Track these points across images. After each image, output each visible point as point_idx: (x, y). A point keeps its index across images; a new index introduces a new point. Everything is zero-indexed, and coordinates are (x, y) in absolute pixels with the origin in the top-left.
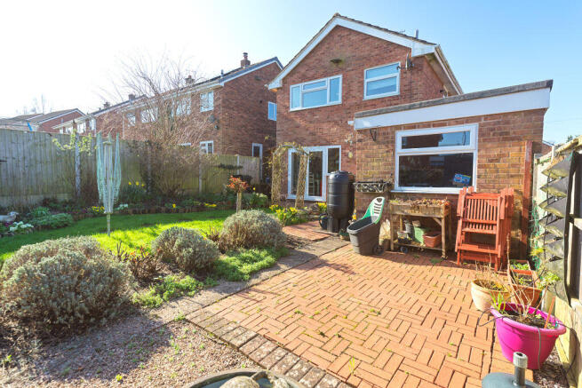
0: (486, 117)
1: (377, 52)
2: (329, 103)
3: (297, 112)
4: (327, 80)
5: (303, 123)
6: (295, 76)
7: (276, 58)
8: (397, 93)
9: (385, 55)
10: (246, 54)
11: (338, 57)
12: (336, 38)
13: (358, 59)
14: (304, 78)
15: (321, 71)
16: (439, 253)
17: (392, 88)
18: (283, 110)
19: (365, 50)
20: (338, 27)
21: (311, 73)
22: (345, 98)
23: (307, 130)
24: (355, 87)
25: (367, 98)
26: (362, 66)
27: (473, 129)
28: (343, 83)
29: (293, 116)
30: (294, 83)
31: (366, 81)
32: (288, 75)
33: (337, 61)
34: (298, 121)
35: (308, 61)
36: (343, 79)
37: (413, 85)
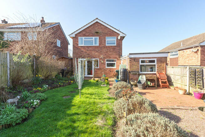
0: (158, 57)
1: (109, 32)
2: (94, 45)
3: (82, 47)
4: (94, 38)
5: (84, 50)
6: (81, 34)
7: (59, 23)
8: (115, 45)
9: (112, 34)
10: (43, 18)
11: (97, 31)
12: (96, 25)
13: (104, 33)
14: (84, 35)
15: (91, 34)
16: (155, 86)
17: (114, 43)
18: (76, 45)
19: (106, 31)
20: (97, 22)
21: (87, 34)
22: (100, 44)
23: (86, 53)
24: (103, 41)
25: (107, 45)
26: (105, 36)
27: (155, 59)
28: (99, 39)
29: (80, 48)
30: (80, 36)
31: (106, 40)
32: (78, 33)
33: (97, 33)
34: (82, 50)
35: (86, 30)
36: (99, 38)
37: (120, 43)
